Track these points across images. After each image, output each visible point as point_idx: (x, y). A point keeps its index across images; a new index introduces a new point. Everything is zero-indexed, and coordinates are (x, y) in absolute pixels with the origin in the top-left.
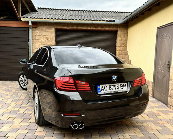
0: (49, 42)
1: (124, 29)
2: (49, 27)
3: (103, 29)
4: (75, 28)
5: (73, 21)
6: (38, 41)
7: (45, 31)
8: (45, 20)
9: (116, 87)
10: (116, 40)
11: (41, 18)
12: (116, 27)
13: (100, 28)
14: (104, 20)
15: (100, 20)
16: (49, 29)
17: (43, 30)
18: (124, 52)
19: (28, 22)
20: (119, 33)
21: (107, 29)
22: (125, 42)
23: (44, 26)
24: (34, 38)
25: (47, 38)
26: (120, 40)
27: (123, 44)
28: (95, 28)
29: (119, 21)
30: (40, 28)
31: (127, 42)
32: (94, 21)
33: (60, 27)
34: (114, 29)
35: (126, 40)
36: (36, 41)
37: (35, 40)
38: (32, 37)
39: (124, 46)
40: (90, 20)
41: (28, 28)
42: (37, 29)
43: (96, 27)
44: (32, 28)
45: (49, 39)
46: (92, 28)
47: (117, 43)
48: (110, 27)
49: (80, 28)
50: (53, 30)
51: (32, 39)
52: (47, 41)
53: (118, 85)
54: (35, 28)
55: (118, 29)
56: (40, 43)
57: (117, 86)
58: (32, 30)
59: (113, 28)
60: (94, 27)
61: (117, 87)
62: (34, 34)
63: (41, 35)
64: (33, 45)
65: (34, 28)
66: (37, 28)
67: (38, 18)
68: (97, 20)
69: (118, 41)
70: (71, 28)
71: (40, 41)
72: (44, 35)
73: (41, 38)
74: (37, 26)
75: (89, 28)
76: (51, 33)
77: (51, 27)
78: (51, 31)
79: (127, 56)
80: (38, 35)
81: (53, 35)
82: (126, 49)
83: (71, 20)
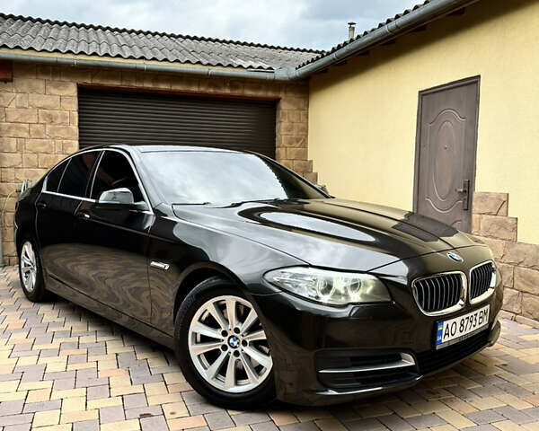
0: (60, 129)
1: (298, 96)
2: (57, 79)
3: (237, 92)
4: (148, 85)
5: (141, 62)
6: (18, 128)
7: (43, 91)
10: (275, 127)
12: (274, 90)
13: (227, 91)
14: (241, 67)
15: (230, 66)
16: (56, 87)
17: (33, 90)
18: (299, 165)
20: (284, 106)
21: (249, 93)
22: (301, 133)
23: (37, 74)
24: (2, 115)
25: (50, 116)
26: (287, 128)
27: (298, 140)
28: (211, 91)
29: (285, 71)
30: (24, 83)
31: (307, 136)
32: (211, 67)
33: (97, 81)
34: (270, 94)
35: (306, 130)
36: (10, 128)
37: (4, 125)
39: (298, 145)
40: (199, 63)
42: (10, 84)
43: (216, 86)
45: (59, 121)
46: (202, 89)
48: (258, 88)
49: (163, 87)
50: (72, 90)
52: (49, 126)
54: (6, 82)
55: (282, 95)
56: (26, 135)
59: (267, 90)
60: (211, 85)
62: (1, 102)
63: (26, 106)
65: (2, 81)
66: (12, 81)
69: (282, 130)
70: (135, 85)
71: (25, 128)
72: (40, 108)
73: (27, 117)
74: (12, 76)
75: (194, 89)
76: (63, 100)
77: (63, 79)
78: (65, 93)
79: (311, 174)
80: (17, 107)
81: (72, 107)
82: (306, 153)
83: (135, 59)
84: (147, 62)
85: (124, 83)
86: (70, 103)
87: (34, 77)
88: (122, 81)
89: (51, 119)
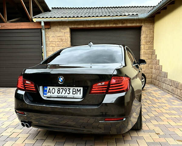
0: (64, 43)
1: (149, 24)
2: (64, 27)
3: (124, 25)
4: (92, 26)
5: (89, 18)
6: (52, 43)
7: (59, 31)
8: (58, 19)
9: (66, 91)
10: (140, 37)
11: (55, 17)
12: (139, 23)
13: (120, 25)
14: (125, 15)
15: (121, 15)
16: (63, 29)
17: (57, 31)
18: (150, 51)
19: (40, 23)
20: (143, 29)
21: (129, 25)
22: (151, 39)
24: (47, 40)
25: (61, 39)
26: (144, 37)
27: (149, 42)
28: (114, 26)
29: (143, 15)
30: (53, 29)
31: (153, 40)
32: (113, 17)
33: (75, 26)
34: (138, 25)
35: (153, 37)
36: (50, 43)
37: (48, 43)
38: (46, 39)
39: (149, 44)
40: (109, 16)
41: (41, 29)
43: (116, 24)
44: (45, 29)
45: (64, 40)
46: (111, 25)
47: (141, 40)
48: (133, 23)
49: (97, 26)
50: (68, 30)
51: (46, 42)
52: (61, 42)
53: (70, 89)
54: (49, 29)
55: (143, 24)
56: (55, 46)
57: (68, 90)
58: (45, 31)
59: (137, 23)
60: (114, 23)
61: (68, 92)
62: (47, 35)
63: (54, 36)
64: (47, 47)
65: (47, 28)
66: (50, 28)
67: (51, 17)
68: (117, 15)
69: (143, 38)
70: (88, 26)
71: (54, 43)
72: (59, 37)
73: (55, 40)
74: (50, 27)
75: (108, 26)
76: (65, 33)
77: (65, 26)
78: (66, 31)
79: (154, 55)
80: (52, 37)
81: (68, 35)
82: (153, 47)
83: (87, 17)
84: (91, 18)
85: (84, 26)
86: (67, 34)
87: (56, 27)
88: (83, 25)
89: (62, 40)
